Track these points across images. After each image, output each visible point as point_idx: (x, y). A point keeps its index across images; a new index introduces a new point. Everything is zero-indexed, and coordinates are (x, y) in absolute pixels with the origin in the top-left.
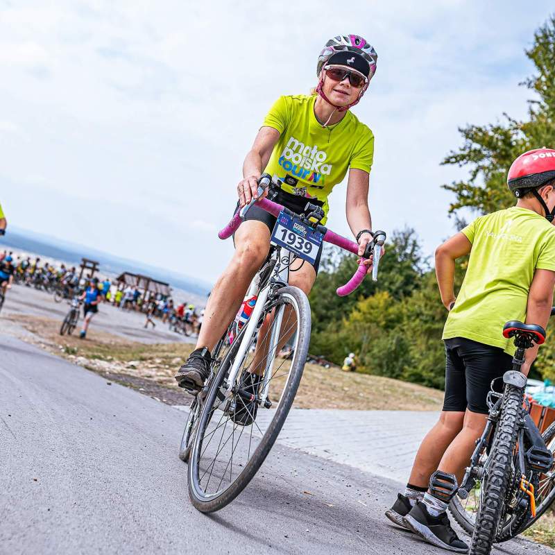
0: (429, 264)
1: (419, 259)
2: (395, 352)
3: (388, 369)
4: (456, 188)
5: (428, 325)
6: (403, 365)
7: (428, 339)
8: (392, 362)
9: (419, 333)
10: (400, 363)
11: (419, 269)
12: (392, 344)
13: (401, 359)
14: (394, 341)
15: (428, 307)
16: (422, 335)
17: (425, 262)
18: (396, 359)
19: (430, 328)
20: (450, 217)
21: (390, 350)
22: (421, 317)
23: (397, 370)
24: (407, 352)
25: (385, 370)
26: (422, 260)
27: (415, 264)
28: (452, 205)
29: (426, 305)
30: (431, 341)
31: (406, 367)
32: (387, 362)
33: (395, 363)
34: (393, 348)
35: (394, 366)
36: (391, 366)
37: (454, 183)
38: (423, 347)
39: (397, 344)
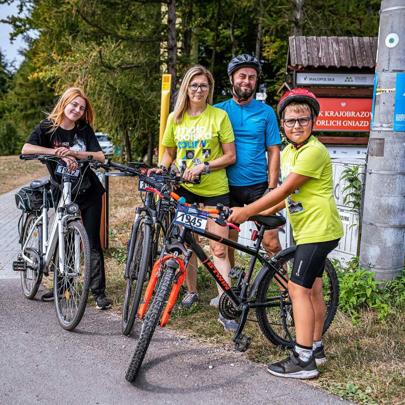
0: (14, 67)
1: (6, 64)
2: (7, 134)
3: (6, 147)
4: (10, 21)
5: (23, 113)
6: (15, 142)
7: (26, 122)
8: (7, 142)
9: (19, 119)
10: (13, 141)
11: (8, 71)
12: (4, 129)
13: (13, 138)
14: (5, 127)
15: (20, 100)
16: (22, 121)
17: (11, 66)
18: (10, 139)
19: (25, 114)
20: (12, 43)
21: (4, 134)
22: (18, 107)
23: (12, 146)
24: (15, 132)
25: (4, 149)
26: (9, 65)
27: (5, 69)
28: (11, 34)
29: (18, 99)
30: (29, 123)
31: (18, 143)
32: (4, 143)
33: (9, 142)
34: (6, 132)
35: (9, 144)
36: (7, 144)
37: (8, 17)
38: (25, 128)
39: (7, 129)
